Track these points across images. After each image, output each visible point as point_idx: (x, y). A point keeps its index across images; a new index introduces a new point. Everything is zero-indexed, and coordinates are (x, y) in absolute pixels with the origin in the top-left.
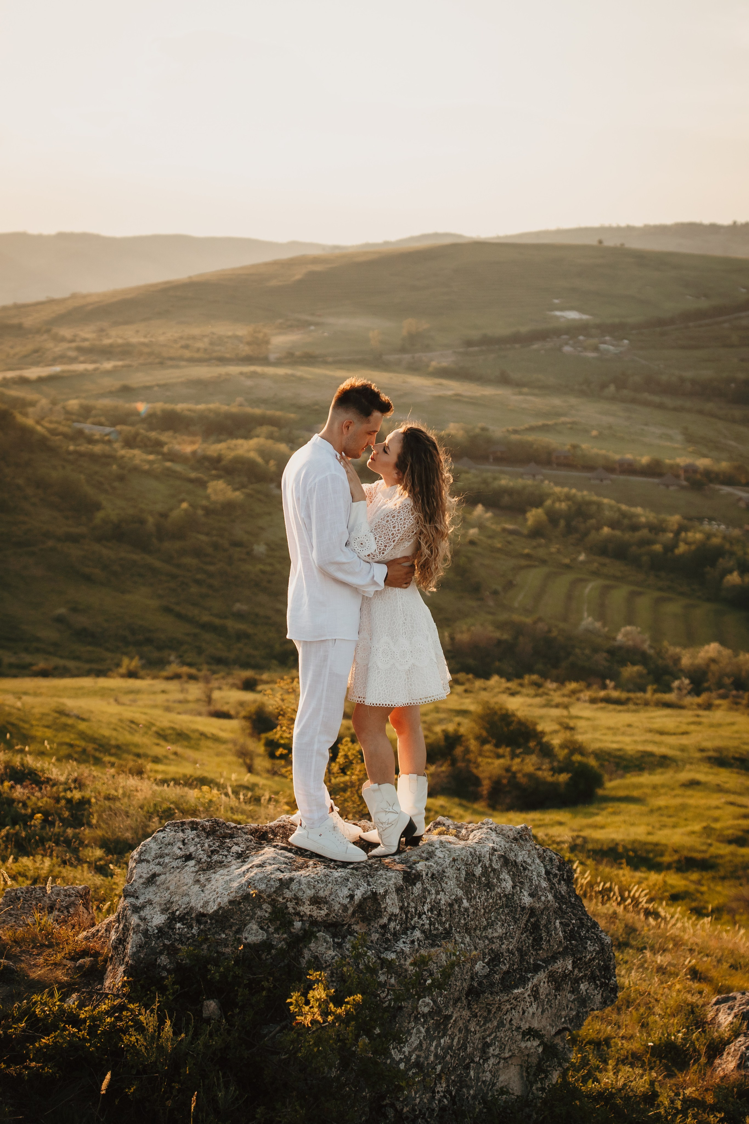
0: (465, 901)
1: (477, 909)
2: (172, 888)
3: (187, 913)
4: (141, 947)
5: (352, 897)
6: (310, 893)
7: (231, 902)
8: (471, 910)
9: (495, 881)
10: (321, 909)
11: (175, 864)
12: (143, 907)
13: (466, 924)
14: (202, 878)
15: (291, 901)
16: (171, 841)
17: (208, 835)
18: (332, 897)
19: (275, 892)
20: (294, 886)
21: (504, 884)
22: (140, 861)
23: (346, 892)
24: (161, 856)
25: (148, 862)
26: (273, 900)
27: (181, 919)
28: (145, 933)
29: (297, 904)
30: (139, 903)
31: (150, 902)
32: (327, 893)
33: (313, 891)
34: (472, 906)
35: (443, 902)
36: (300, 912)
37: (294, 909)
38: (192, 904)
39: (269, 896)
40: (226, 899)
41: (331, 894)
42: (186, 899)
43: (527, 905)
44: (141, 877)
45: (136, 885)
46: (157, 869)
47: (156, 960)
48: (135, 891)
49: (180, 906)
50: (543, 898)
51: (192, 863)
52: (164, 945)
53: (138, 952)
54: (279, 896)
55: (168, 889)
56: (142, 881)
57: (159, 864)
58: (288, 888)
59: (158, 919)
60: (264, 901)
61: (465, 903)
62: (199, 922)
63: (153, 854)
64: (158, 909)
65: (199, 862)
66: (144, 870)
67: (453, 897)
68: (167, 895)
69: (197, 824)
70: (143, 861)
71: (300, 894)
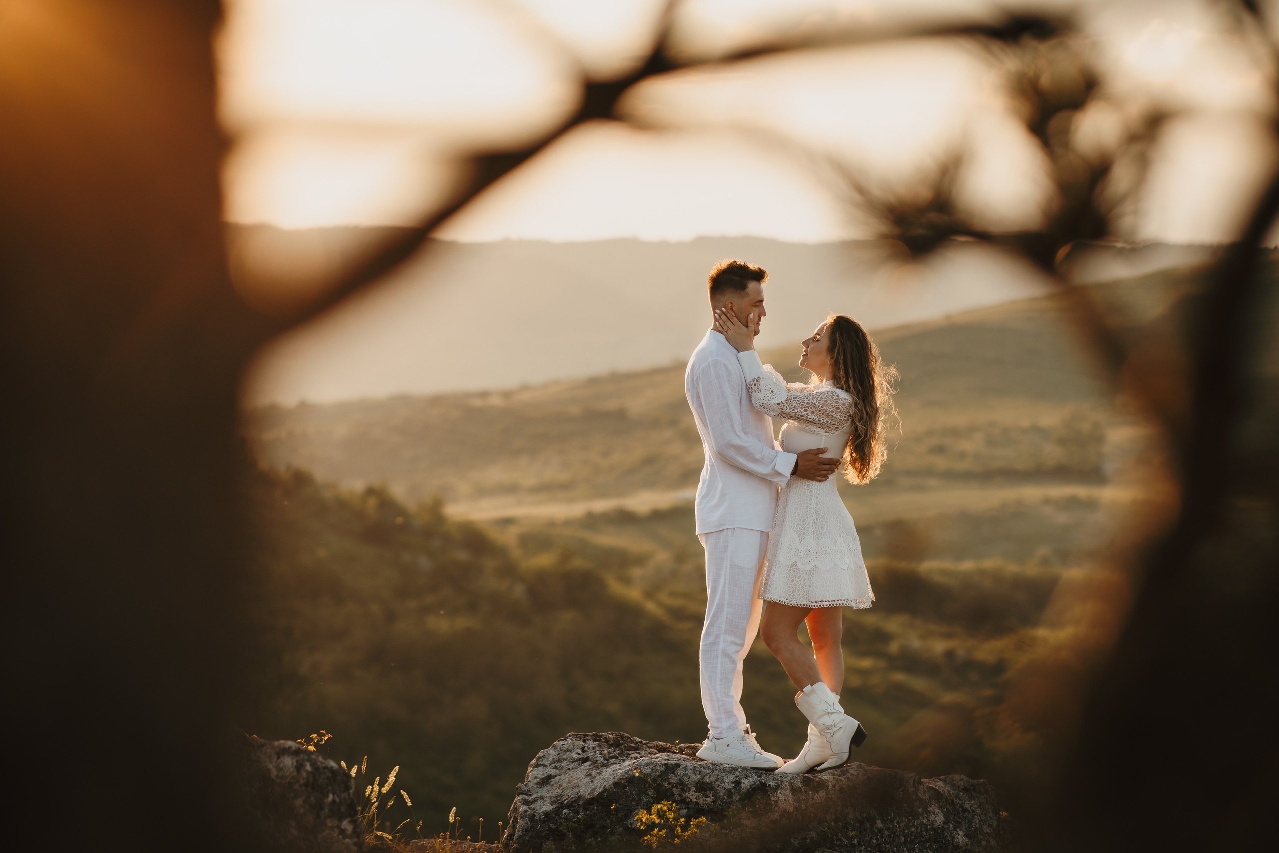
0: (879, 822)
1: (894, 833)
2: (564, 784)
3: (575, 801)
4: (526, 830)
5: (738, 783)
6: (696, 777)
7: (615, 784)
8: (887, 833)
9: (920, 810)
10: (707, 796)
11: (570, 766)
12: (534, 801)
13: (878, 845)
14: (594, 772)
15: (677, 787)
16: (570, 748)
17: (610, 746)
18: (718, 783)
19: (660, 776)
20: (680, 771)
21: (932, 817)
22: (537, 765)
23: (732, 777)
24: (559, 761)
25: (545, 766)
26: (659, 785)
27: (569, 806)
28: (532, 817)
29: (682, 789)
30: (530, 799)
31: (542, 797)
32: (713, 779)
33: (699, 776)
34: (888, 829)
35: (851, 816)
36: (686, 798)
37: (680, 795)
38: (581, 793)
39: (655, 780)
40: (611, 782)
41: (717, 780)
42: (576, 790)
43: (961, 844)
44: (535, 778)
45: (530, 784)
46: (553, 772)
47: (541, 844)
48: (529, 790)
49: (570, 794)
50: (984, 842)
51: (588, 763)
52: (550, 828)
53: (523, 835)
54: (665, 781)
55: (561, 785)
56: (536, 781)
57: (556, 767)
58: (673, 773)
59: (547, 807)
60: (650, 787)
61: (879, 823)
62: (585, 809)
63: (550, 759)
64: (548, 801)
65: (595, 762)
66: (540, 772)
67: (865, 815)
68: (559, 791)
69: (600, 736)
70: (540, 765)
71: (686, 778)
